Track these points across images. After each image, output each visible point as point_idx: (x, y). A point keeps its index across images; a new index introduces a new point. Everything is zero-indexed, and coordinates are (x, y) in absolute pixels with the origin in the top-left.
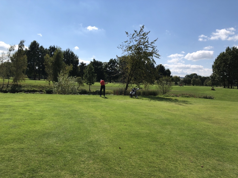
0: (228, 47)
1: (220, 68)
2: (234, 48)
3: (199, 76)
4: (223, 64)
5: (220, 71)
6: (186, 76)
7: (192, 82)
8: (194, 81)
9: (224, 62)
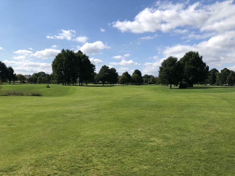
0: (63, 49)
1: (57, 68)
2: (67, 51)
3: (46, 74)
4: (60, 64)
5: (57, 70)
6: (33, 75)
7: (38, 80)
8: (40, 79)
9: (60, 62)
